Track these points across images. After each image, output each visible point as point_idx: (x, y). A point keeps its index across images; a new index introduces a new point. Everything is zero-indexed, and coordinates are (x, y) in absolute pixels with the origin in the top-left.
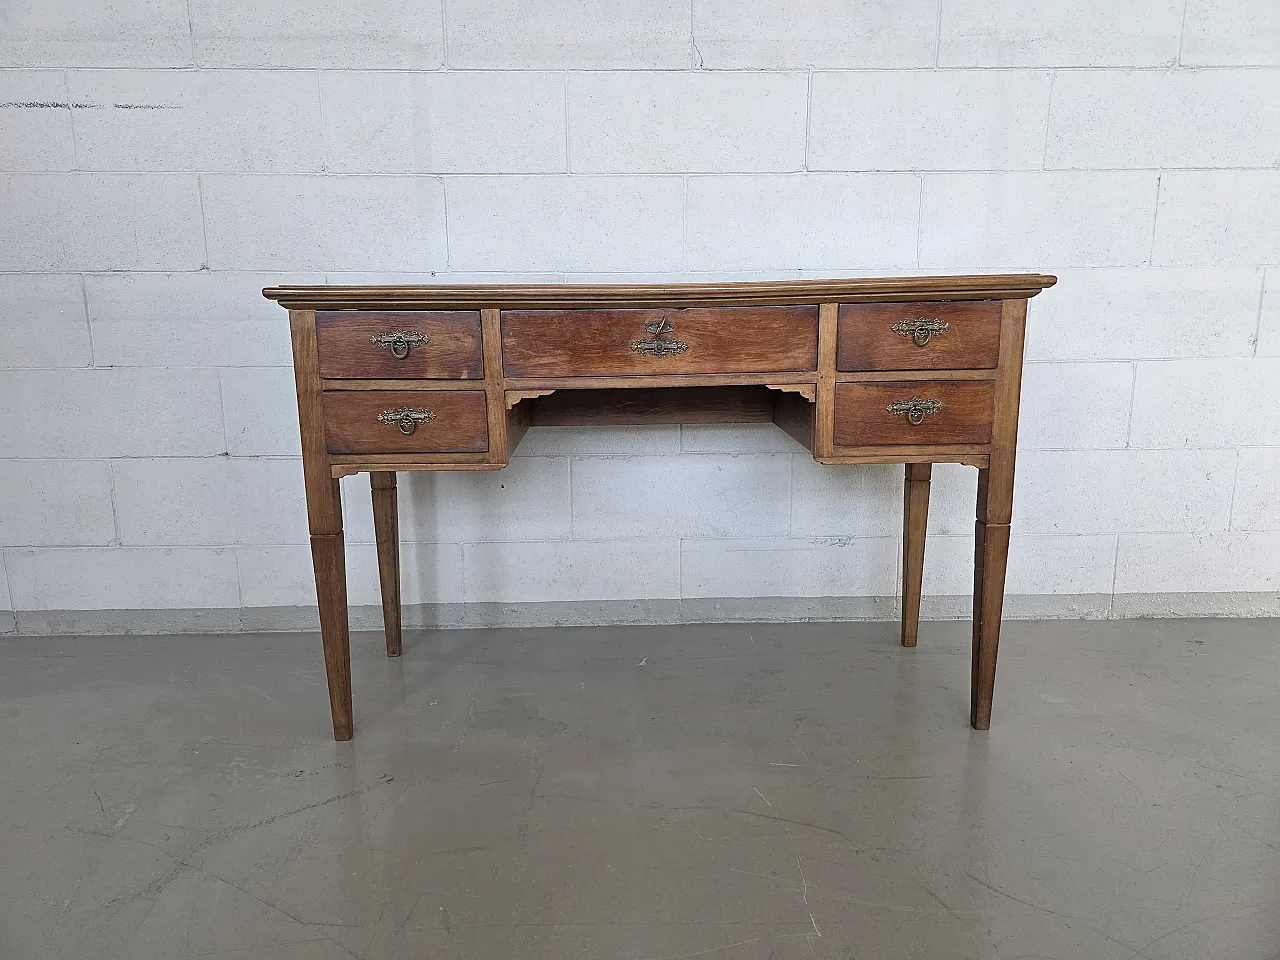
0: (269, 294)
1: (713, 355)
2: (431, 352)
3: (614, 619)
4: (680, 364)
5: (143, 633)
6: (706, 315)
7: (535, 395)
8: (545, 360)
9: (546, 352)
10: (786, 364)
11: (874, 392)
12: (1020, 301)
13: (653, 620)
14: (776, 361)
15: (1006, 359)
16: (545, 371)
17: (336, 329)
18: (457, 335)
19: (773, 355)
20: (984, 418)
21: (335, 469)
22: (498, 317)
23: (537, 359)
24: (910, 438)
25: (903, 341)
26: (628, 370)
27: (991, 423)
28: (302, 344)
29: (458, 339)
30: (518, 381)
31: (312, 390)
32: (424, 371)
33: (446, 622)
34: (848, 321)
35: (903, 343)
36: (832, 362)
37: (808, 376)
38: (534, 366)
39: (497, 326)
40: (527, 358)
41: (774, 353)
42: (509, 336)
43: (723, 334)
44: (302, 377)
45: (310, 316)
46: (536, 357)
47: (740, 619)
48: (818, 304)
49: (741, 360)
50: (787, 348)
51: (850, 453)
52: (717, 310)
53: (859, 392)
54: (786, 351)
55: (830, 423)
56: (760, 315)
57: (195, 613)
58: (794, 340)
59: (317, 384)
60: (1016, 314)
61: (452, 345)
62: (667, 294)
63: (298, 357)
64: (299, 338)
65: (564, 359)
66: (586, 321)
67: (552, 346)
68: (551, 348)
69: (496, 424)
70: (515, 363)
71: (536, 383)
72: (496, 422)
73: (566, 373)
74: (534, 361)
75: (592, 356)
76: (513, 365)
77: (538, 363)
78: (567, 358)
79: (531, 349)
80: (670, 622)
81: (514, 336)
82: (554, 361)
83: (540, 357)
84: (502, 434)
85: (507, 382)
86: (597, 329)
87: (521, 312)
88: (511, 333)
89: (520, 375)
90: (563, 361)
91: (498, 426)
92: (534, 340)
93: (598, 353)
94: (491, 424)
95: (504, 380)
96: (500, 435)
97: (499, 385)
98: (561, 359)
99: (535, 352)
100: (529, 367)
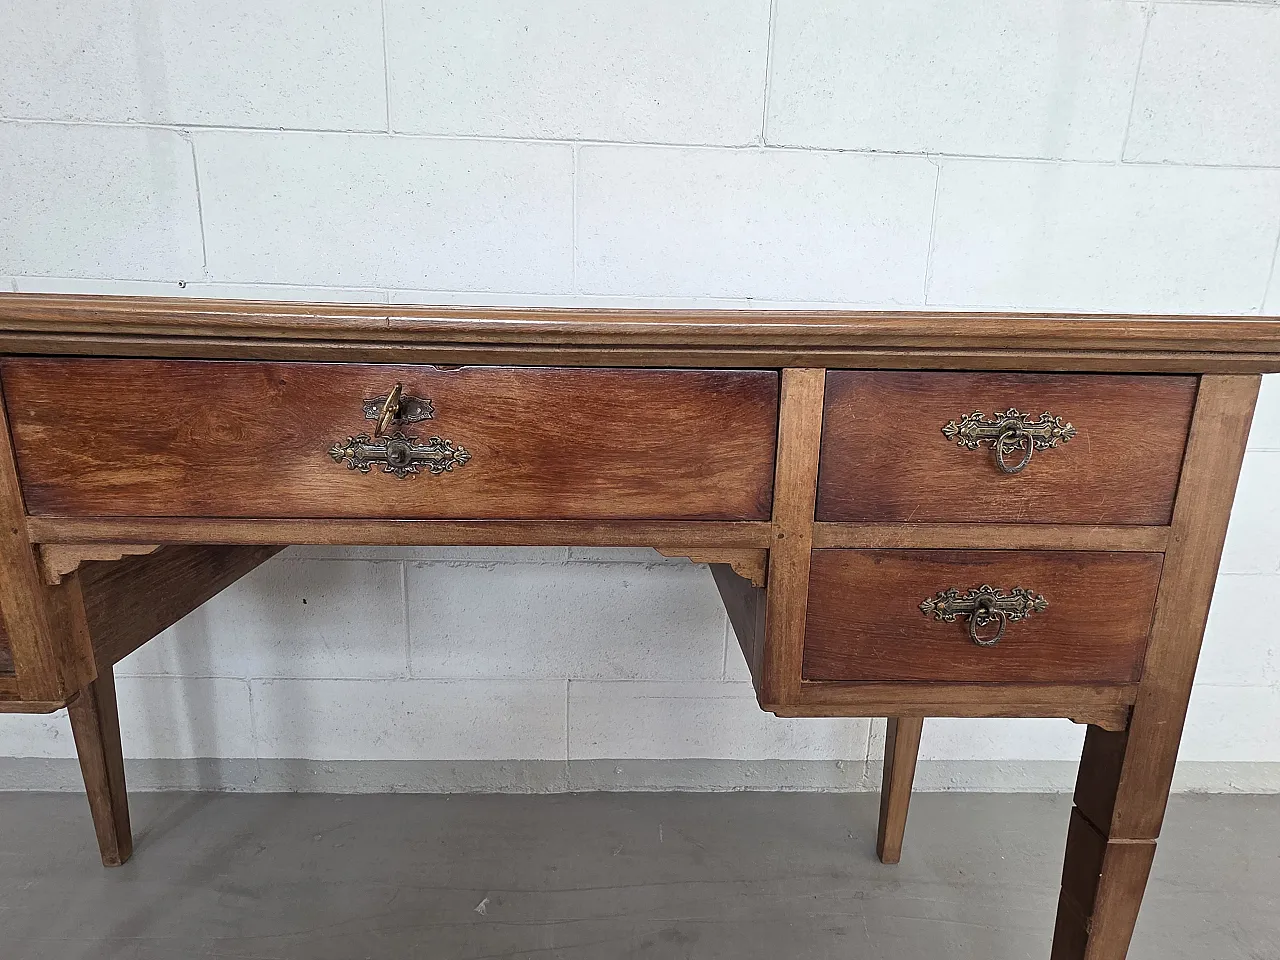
1: (529, 477)
4: (450, 495)
6: (508, 384)
7: (112, 554)
8: (122, 478)
9: (123, 459)
10: (700, 502)
11: (897, 571)
12: (1244, 380)
13: (528, 787)
14: (678, 495)
15: (1192, 506)
16: (122, 504)
19: (671, 483)
20: (1130, 631)
23: (104, 475)
24: (965, 669)
25: (967, 460)
27: (1144, 644)
30: (61, 523)
33: (231, 784)
34: (844, 409)
35: (965, 464)
36: (805, 504)
37: (753, 531)
38: (97, 490)
40: (75, 471)
41: (676, 477)
42: (28, 420)
43: (552, 429)
46: (99, 468)
47: (651, 787)
48: (779, 370)
49: (595, 492)
50: (700, 467)
51: (838, 697)
52: (538, 372)
53: (861, 570)
54: (700, 475)
55: (796, 636)
56: (638, 389)
58: (719, 450)
60: (1230, 409)
62: (396, 330)
65: (169, 474)
66: (215, 387)
67: (138, 445)
68: (136, 449)
69: (21, 619)
70: (50, 481)
71: (106, 528)
72: (22, 613)
73: (178, 508)
74: (96, 479)
75: (239, 470)
76: (47, 486)
77: (105, 484)
78: (177, 474)
79: (85, 451)
80: (552, 790)
81: (40, 419)
82: (146, 479)
83: (110, 469)
84: (40, 640)
85: (35, 526)
86: (245, 409)
87: (50, 362)
88: (33, 413)
89: (66, 509)
90: (169, 481)
91: (28, 623)
92: (92, 429)
93: (252, 463)
94: (10, 617)
95: (29, 522)
96: (37, 642)
97: (16, 532)
98: (163, 474)
99: (97, 458)
100: (85, 491)
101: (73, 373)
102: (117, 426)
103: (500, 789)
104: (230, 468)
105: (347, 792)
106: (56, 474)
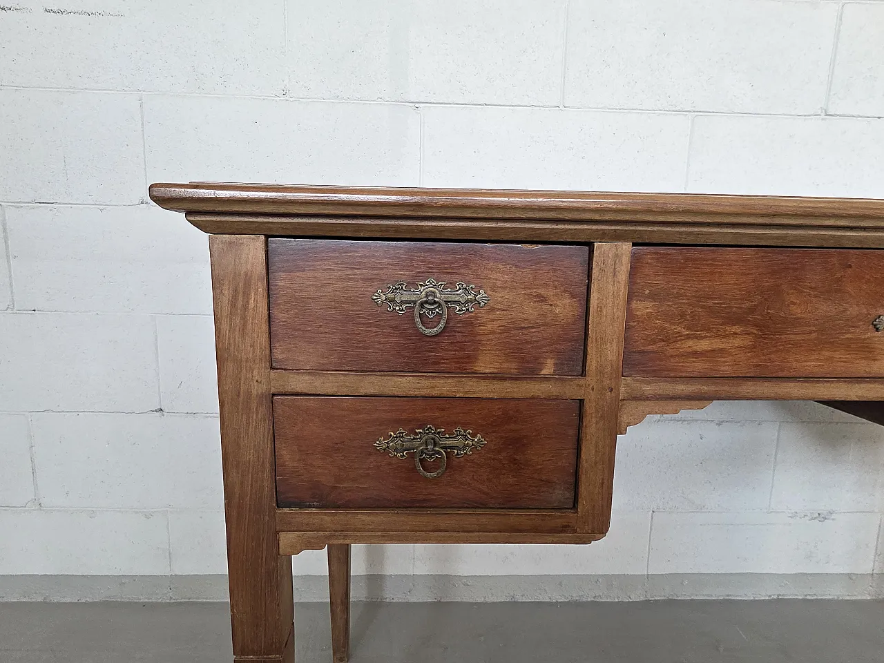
0: (164, 198)
2: (490, 325)
3: (574, 595)
5: (63, 600)
8: (704, 345)
9: (709, 330)
13: (615, 596)
16: (698, 367)
17: (308, 274)
18: (541, 291)
21: (286, 538)
22: (626, 260)
23: (690, 343)
26: (862, 367)
28: (233, 304)
29: (542, 299)
30: (649, 383)
31: (249, 393)
32: (471, 358)
38: (682, 355)
39: (623, 276)
42: (642, 297)
44: (230, 366)
45: (252, 249)
46: (688, 337)
47: (708, 595)
57: (120, 580)
59: (260, 381)
61: (531, 311)
63: (225, 327)
64: (227, 292)
65: (742, 342)
66: (795, 270)
67: (724, 318)
68: (720, 321)
69: (596, 463)
70: (646, 348)
71: (683, 387)
72: (597, 459)
73: (742, 371)
74: (683, 346)
75: (798, 338)
76: (644, 352)
77: (690, 350)
78: (748, 341)
79: (680, 323)
80: (634, 598)
81: (653, 297)
82: (722, 346)
83: (697, 338)
84: (605, 481)
85: (627, 385)
86: (814, 288)
87: (671, 250)
88: (647, 292)
89: (655, 371)
90: (741, 347)
91: (600, 467)
92: (690, 304)
93: (810, 333)
94: (586, 462)
95: (624, 382)
96: (603, 483)
97: (611, 391)
98: (737, 342)
99: (688, 328)
100: (672, 356)
101: (687, 259)
102: (710, 303)
103: (594, 597)
104: (792, 337)
105: (479, 600)
106: (654, 342)
